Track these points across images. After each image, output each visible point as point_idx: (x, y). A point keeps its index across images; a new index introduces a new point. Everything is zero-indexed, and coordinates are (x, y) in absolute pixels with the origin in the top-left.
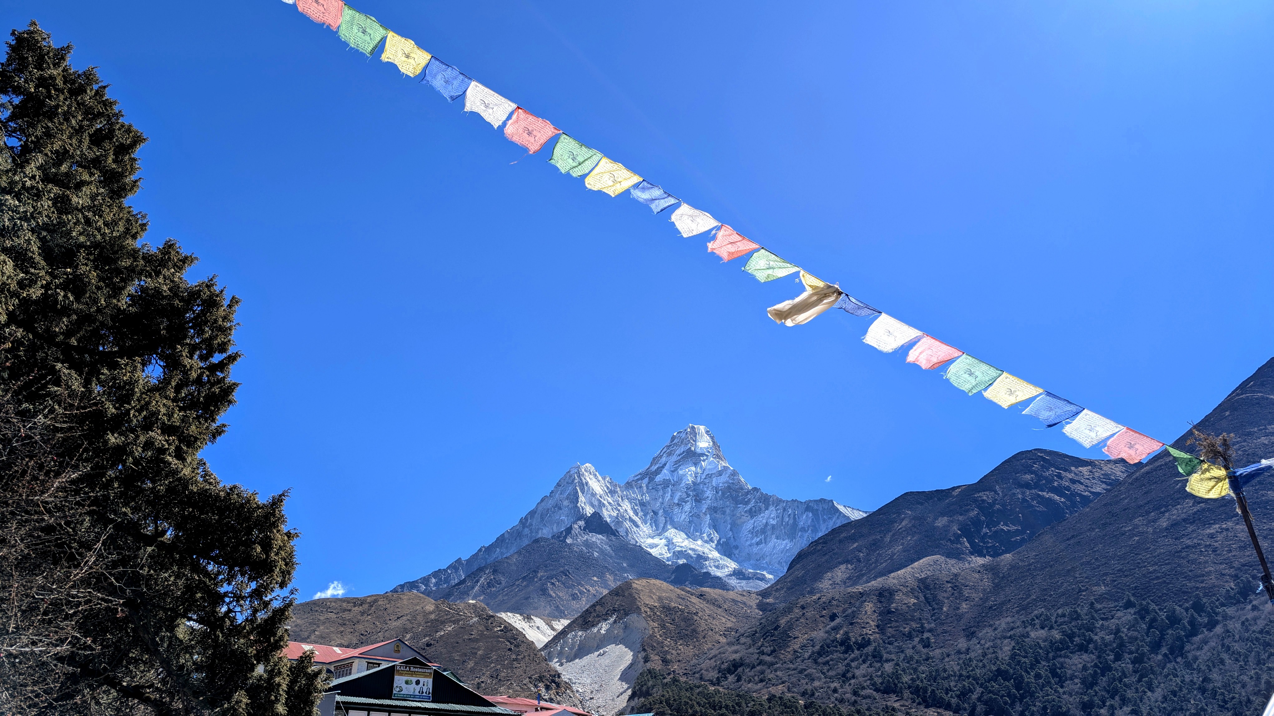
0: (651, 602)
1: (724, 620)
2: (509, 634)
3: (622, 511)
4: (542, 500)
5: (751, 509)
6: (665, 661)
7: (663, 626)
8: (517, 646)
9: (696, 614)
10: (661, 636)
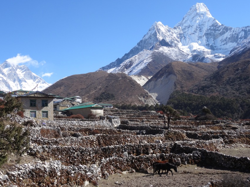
0: (178, 69)
1: (203, 73)
2: (131, 82)
3: (173, 37)
4: (144, 36)
5: (221, 33)
6: (182, 87)
7: (182, 76)
8: (134, 85)
9: (194, 71)
10: (181, 80)
